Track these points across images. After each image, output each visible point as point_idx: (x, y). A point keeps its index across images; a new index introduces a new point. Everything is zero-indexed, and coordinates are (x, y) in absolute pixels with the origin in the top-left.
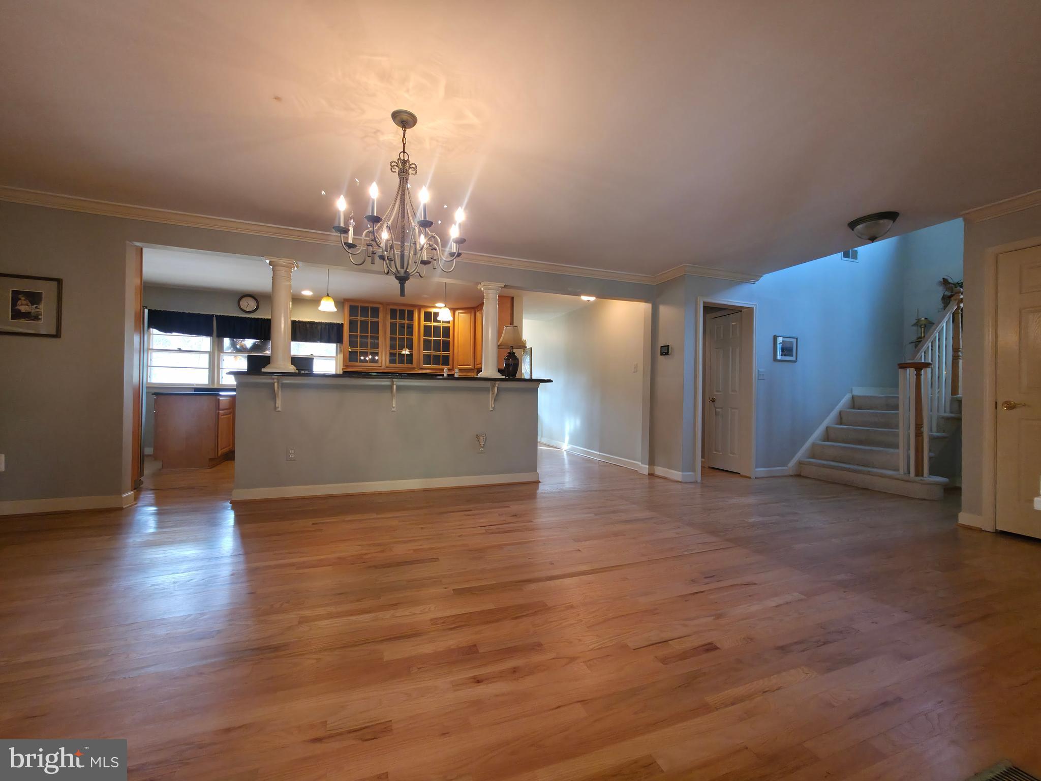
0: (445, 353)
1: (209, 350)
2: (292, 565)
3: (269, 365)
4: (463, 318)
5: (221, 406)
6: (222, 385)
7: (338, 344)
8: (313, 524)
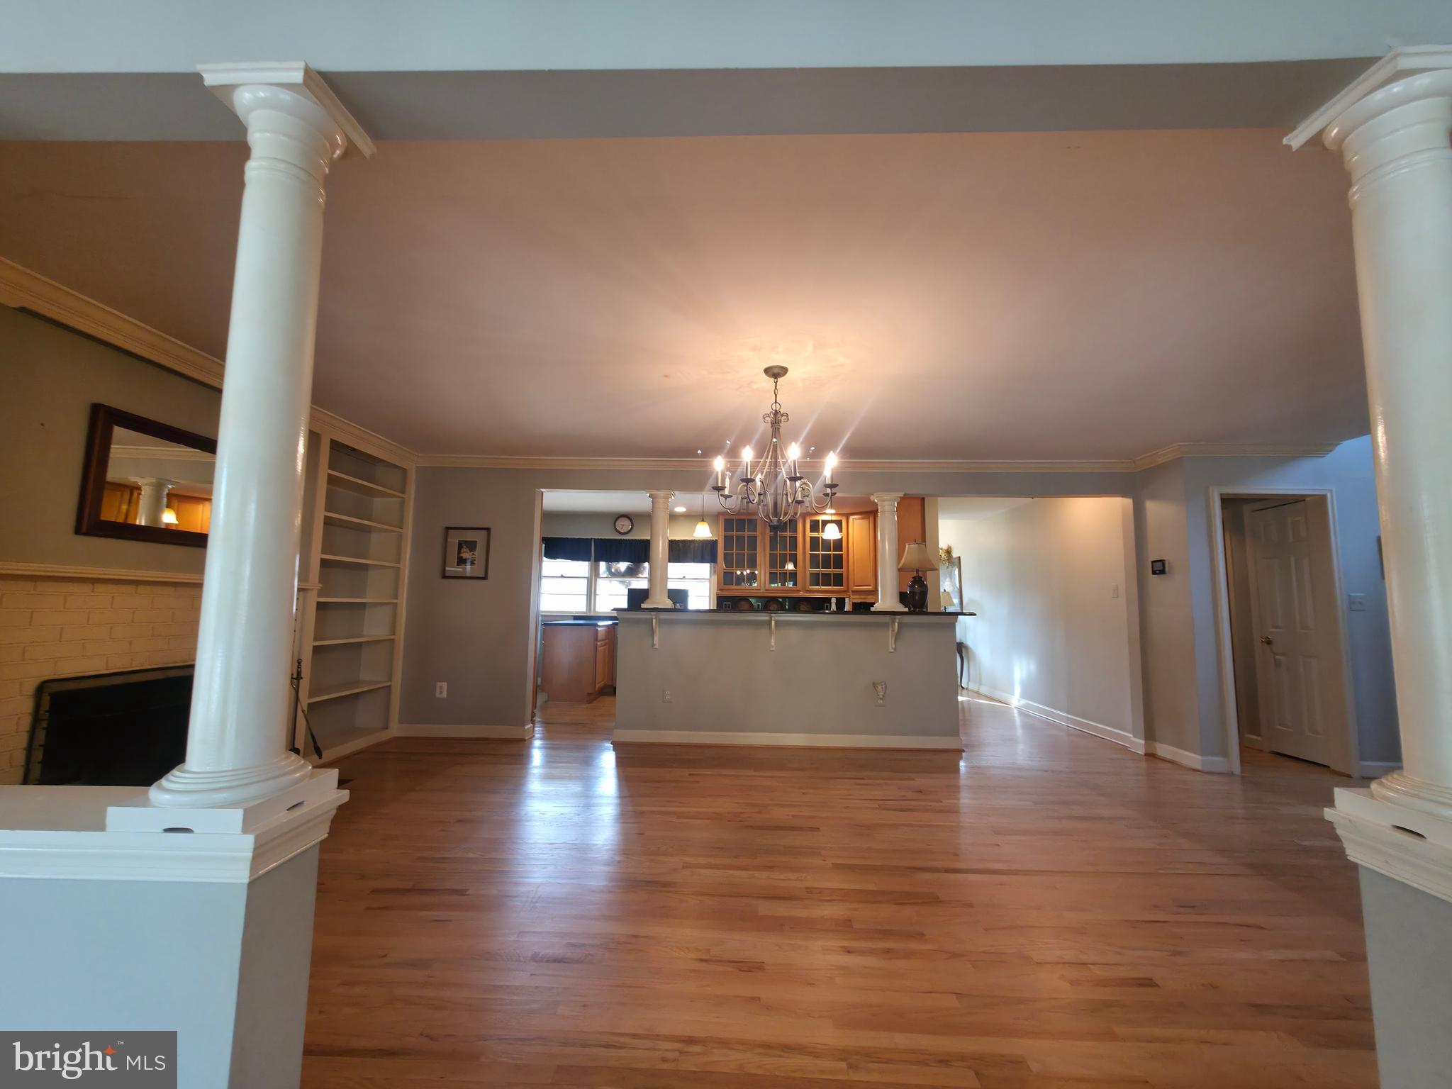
0: (838, 571)
1: (587, 576)
2: (674, 813)
3: (648, 600)
4: (857, 526)
5: (599, 638)
6: (598, 613)
7: (712, 564)
8: (690, 775)
